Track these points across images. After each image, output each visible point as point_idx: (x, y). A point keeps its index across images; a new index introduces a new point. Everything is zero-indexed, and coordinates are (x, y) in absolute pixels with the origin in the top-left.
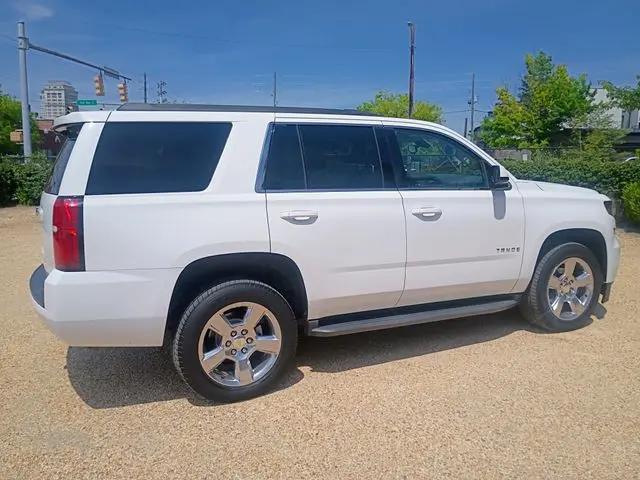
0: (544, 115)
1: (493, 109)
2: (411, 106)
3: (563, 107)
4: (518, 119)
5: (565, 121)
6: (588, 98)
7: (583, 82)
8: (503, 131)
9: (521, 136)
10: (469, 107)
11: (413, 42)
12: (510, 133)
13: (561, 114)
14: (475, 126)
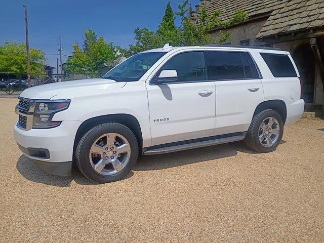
0: (96, 59)
1: (71, 55)
2: (27, 49)
3: (104, 56)
4: (84, 60)
5: (105, 63)
6: (114, 53)
7: (112, 45)
8: (78, 66)
9: (86, 68)
10: (59, 53)
11: (26, 16)
12: (81, 67)
13: (103, 60)
14: (63, 63)
